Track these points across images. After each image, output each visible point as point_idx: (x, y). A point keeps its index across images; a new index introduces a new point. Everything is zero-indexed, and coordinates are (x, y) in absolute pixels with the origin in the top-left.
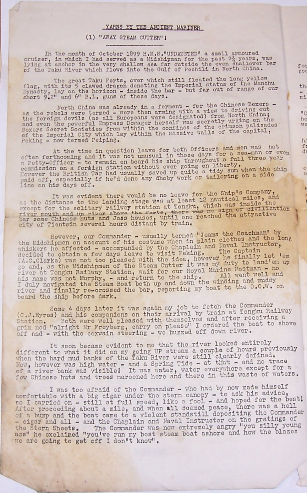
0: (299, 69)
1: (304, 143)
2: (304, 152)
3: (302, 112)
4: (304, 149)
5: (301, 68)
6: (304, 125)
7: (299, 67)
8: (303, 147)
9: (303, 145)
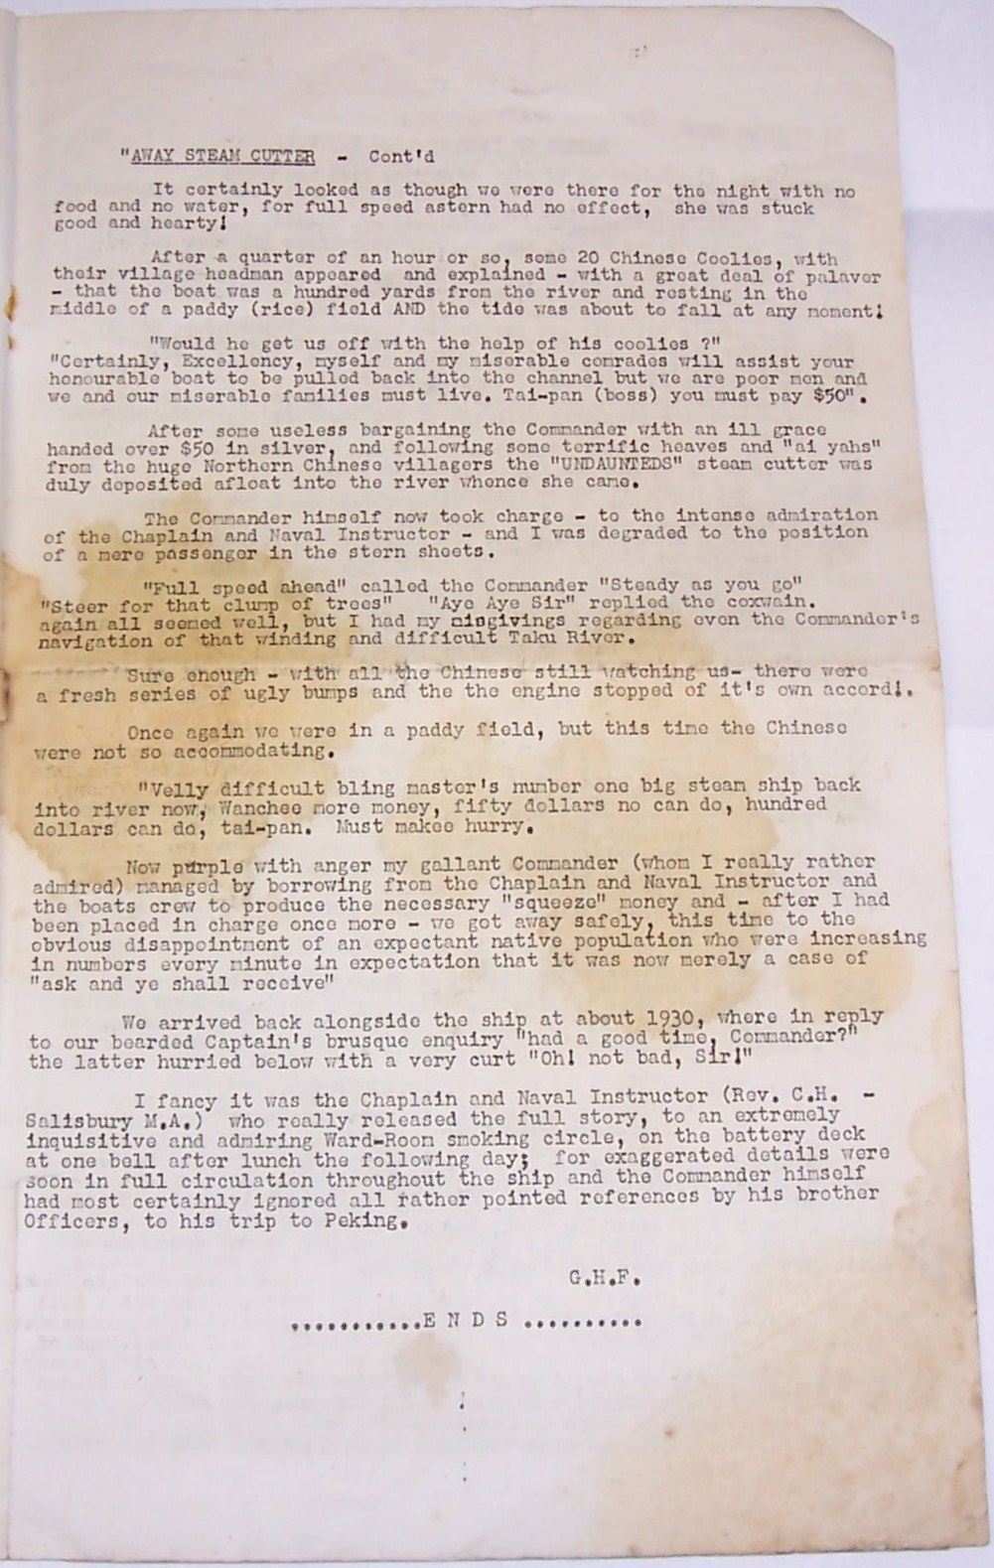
0: (58, 216)
1: (54, 458)
2: (51, 486)
3: (54, 357)
4: (52, 476)
5: (65, 215)
6: (59, 399)
7: (58, 211)
8: (51, 472)
9: (50, 465)
